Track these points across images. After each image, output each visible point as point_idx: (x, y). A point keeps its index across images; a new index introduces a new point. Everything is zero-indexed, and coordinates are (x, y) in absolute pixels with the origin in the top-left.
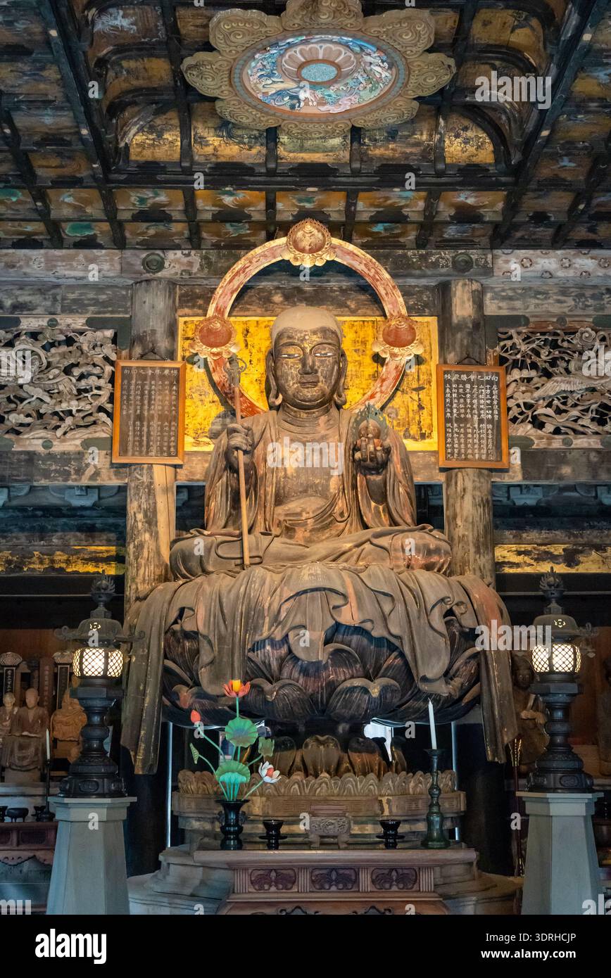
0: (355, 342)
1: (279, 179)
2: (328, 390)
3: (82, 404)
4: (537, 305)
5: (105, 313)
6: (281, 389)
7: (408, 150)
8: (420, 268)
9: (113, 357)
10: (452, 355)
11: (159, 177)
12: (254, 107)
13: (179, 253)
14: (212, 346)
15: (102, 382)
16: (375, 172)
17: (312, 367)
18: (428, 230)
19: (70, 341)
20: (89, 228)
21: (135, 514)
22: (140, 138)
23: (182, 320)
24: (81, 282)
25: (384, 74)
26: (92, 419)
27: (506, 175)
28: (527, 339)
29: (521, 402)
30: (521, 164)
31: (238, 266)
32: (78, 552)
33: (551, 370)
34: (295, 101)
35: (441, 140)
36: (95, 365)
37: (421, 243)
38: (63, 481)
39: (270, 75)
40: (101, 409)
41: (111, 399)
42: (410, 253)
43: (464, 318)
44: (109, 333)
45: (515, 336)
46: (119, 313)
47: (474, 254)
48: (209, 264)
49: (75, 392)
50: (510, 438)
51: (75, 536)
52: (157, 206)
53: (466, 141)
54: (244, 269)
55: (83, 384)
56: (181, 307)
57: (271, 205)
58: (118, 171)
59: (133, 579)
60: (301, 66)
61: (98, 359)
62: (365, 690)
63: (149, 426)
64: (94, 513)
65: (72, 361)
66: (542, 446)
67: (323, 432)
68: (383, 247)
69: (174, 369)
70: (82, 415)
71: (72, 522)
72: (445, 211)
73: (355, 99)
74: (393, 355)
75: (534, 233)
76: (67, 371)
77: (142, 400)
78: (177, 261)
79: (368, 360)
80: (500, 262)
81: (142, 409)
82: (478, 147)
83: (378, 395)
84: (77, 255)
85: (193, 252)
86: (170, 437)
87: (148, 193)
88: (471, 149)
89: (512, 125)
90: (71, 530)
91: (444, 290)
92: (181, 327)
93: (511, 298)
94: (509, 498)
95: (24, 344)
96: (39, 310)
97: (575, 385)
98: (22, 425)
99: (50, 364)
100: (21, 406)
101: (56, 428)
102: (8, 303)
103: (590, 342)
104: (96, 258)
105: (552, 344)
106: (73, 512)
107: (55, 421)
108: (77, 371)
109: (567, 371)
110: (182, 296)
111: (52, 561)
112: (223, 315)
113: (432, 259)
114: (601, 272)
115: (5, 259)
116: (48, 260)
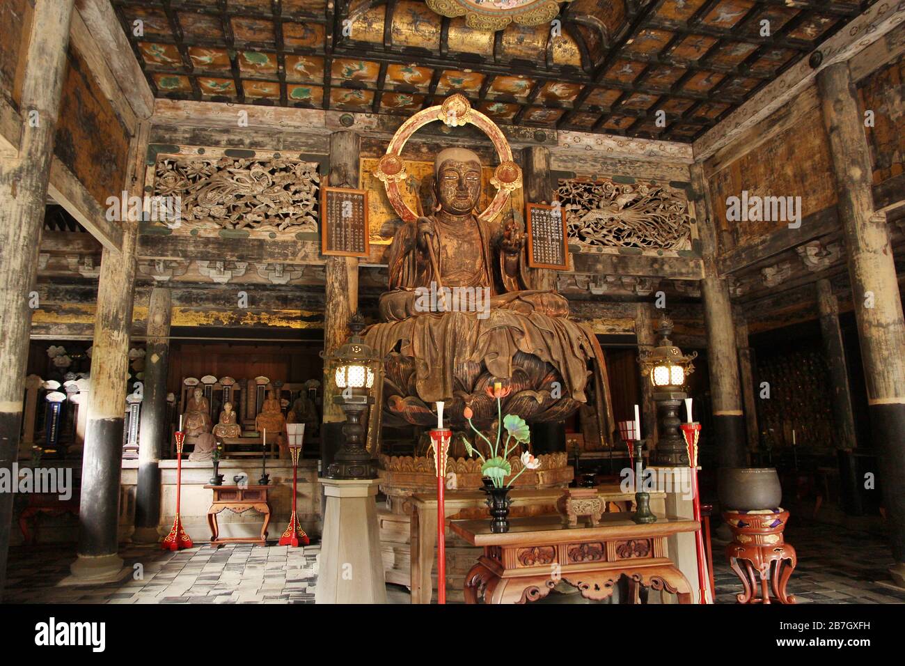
1: (447, 61)
2: (474, 202)
3: (297, 209)
4: (580, 166)
5: (312, 151)
6: (440, 201)
7: (530, 52)
8: (514, 137)
9: (317, 180)
10: (534, 192)
11: (367, 53)
13: (364, 115)
14: (389, 174)
15: (310, 196)
16: (509, 63)
17: (465, 186)
18: (524, 111)
19: (286, 169)
20: (308, 91)
21: (333, 283)
22: (356, 26)
23: (362, 160)
24: (298, 130)
26: (303, 220)
27: (587, 73)
28: (575, 187)
29: (572, 224)
30: (601, 67)
31: (410, 121)
32: (275, 313)
33: (589, 206)
35: (551, 48)
36: (305, 185)
37: (516, 121)
38: (284, 260)
40: (309, 214)
41: (315, 208)
43: (540, 170)
44: (315, 165)
45: (567, 184)
46: (322, 152)
47: (547, 132)
48: (383, 124)
49: (291, 202)
50: (568, 245)
51: (274, 303)
52: (359, 78)
53: (565, 51)
54: (412, 125)
55: (297, 197)
56: (363, 151)
57: (434, 83)
59: (332, 327)
61: (307, 181)
62: (533, 398)
63: (345, 231)
65: (289, 182)
66: (585, 251)
69: (360, 195)
70: (295, 217)
71: (273, 294)
72: (541, 98)
74: (503, 187)
75: (584, 121)
77: (340, 214)
78: (362, 120)
80: (562, 137)
81: (340, 220)
82: (572, 55)
84: (296, 112)
85: (373, 115)
86: (359, 239)
87: (356, 66)
88: (568, 56)
89: (604, 38)
90: (272, 299)
91: (528, 152)
92: (362, 164)
93: (565, 161)
95: (257, 169)
96: (268, 147)
97: (604, 215)
98: (255, 222)
99: (274, 183)
100: (254, 210)
101: (278, 225)
102: (247, 141)
103: (611, 191)
104: (309, 114)
105: (589, 191)
106: (274, 287)
107: (277, 221)
108: (293, 188)
109: (598, 207)
110: (363, 144)
111: (259, 319)
112: (397, 153)
113: (522, 132)
114: (619, 149)
115: (248, 111)
116: (277, 114)
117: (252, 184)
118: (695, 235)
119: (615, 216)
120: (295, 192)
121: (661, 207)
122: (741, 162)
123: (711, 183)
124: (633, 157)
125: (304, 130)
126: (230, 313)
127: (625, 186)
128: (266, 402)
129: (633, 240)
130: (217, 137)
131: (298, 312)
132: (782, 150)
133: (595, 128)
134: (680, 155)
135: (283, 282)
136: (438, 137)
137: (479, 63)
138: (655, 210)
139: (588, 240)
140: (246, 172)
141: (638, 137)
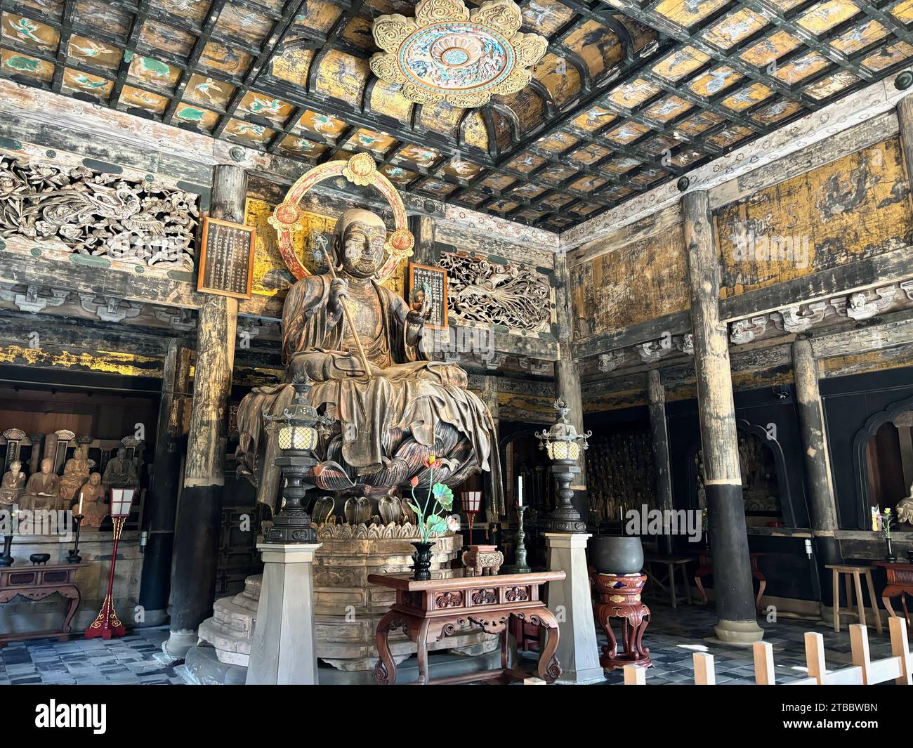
4: (461, 242)
5: (192, 181)
9: (197, 214)
11: (286, 93)
13: (256, 152)
14: (284, 221)
15: (186, 231)
16: (425, 134)
19: (161, 196)
20: (199, 115)
21: (210, 331)
23: (248, 200)
24: (178, 154)
28: (455, 261)
29: (450, 297)
31: (313, 171)
32: (101, 356)
33: (466, 281)
34: (422, 71)
36: (182, 217)
37: (411, 188)
38: (152, 299)
39: (424, 48)
41: (191, 245)
42: (401, 193)
43: (427, 241)
44: (194, 196)
45: (448, 257)
46: (204, 183)
47: (436, 203)
48: (278, 166)
49: (164, 234)
51: (102, 343)
52: (266, 114)
53: (475, 132)
55: (171, 229)
56: (250, 190)
57: (349, 136)
60: (448, 49)
62: (445, 466)
63: (226, 269)
64: (121, 328)
65: (163, 210)
66: (460, 324)
67: (368, 295)
69: (247, 232)
71: (102, 332)
74: (394, 254)
75: (471, 199)
76: (159, 217)
77: (222, 250)
78: (254, 157)
80: (449, 210)
81: (222, 256)
82: (481, 138)
84: (179, 133)
85: (266, 154)
86: (241, 279)
87: (268, 102)
88: (477, 137)
90: (99, 338)
92: (247, 204)
93: (448, 234)
96: (139, 166)
97: (479, 292)
99: (143, 209)
100: (117, 236)
102: (113, 154)
103: (485, 270)
104: (195, 139)
105: (466, 266)
106: (103, 325)
108: (167, 219)
109: (474, 283)
110: (251, 183)
111: (79, 360)
112: (296, 202)
113: (414, 200)
114: (498, 230)
115: (120, 119)
116: (155, 130)
117: (117, 206)
118: (554, 319)
119: (488, 294)
120: (169, 224)
121: (528, 289)
122: (604, 259)
123: (572, 273)
124: (508, 239)
125: (186, 155)
127: (498, 266)
128: (71, 461)
129: (502, 318)
130: (73, 141)
131: (131, 357)
132: (644, 255)
133: (479, 207)
134: (549, 244)
135: (115, 319)
136: (331, 190)
137: (397, 128)
138: (522, 292)
139: (463, 314)
140: (110, 190)
141: (515, 221)
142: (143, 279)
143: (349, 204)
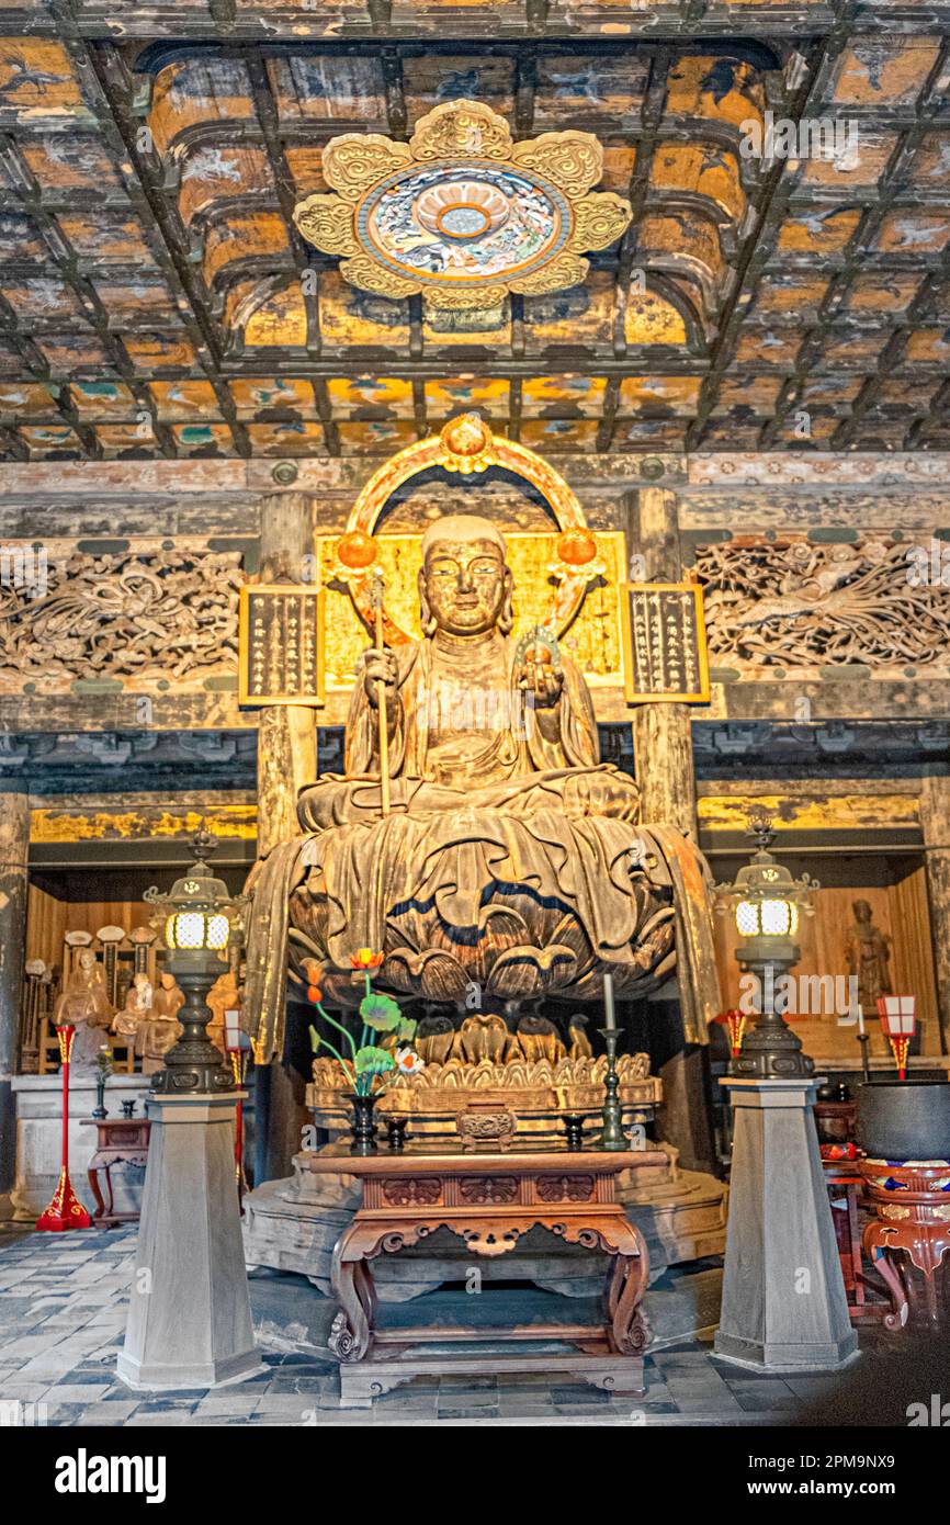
0: (526, 562)
1: (426, 364)
2: (490, 613)
3: (205, 637)
4: (742, 518)
5: (229, 533)
6: (434, 613)
7: (582, 329)
8: (601, 475)
9: (239, 583)
10: (641, 572)
11: (281, 365)
12: (387, 268)
13: (315, 461)
14: (353, 566)
15: (227, 613)
16: (543, 355)
17: (470, 585)
18: (611, 427)
20: (206, 432)
22: (257, 319)
23: (320, 539)
24: (200, 498)
25: (544, 222)
26: (216, 655)
27: (698, 355)
28: (731, 557)
29: (724, 628)
30: (717, 343)
31: (382, 472)
32: (212, 813)
33: (759, 592)
34: (437, 262)
35: (621, 316)
36: (218, 593)
37: (602, 447)
38: (184, 726)
39: (405, 225)
40: (225, 644)
41: (237, 634)
42: (589, 458)
43: (655, 533)
44: (235, 556)
45: (716, 553)
46: (246, 532)
47: (666, 459)
48: (352, 475)
49: (195, 625)
50: (710, 670)
52: (282, 403)
53: (652, 318)
54: (389, 476)
55: (205, 614)
56: (320, 524)
57: (419, 397)
58: (233, 358)
59: (266, 839)
60: (441, 214)
61: (223, 587)
62: (533, 961)
64: (232, 768)
65: (191, 589)
66: (750, 679)
67: (485, 662)
68: (558, 452)
69: (311, 595)
71: (208, 779)
72: (630, 407)
73: (511, 256)
74: (571, 575)
76: (186, 600)
78: (313, 471)
79: (542, 582)
80: (696, 467)
82: (667, 325)
83: (554, 622)
84: (194, 466)
85: (332, 461)
87: (269, 386)
88: (657, 327)
89: (706, 293)
90: (204, 788)
91: (631, 499)
92: (319, 547)
93: (710, 510)
94: (714, 745)
95: (135, 571)
96: (152, 531)
97: (791, 606)
98: (133, 663)
99: (166, 593)
100: (131, 642)
101: (173, 666)
102: (115, 524)
103: (805, 559)
104: (218, 469)
105: (762, 562)
106: (207, 767)
107: (172, 658)
108: (198, 601)
109: (779, 593)
110: (320, 512)
111: (184, 824)
112: (366, 529)
113: (617, 465)
114: (817, 478)
115: (110, 473)
116: (160, 473)
117: (125, 599)
119: (815, 607)
120: (204, 606)
124: (852, 489)
125: (212, 496)
126: (132, 816)
127: (838, 547)
129: (851, 651)
130: (63, 520)
133: (762, 443)
135: (224, 756)
137: (484, 360)
138: (899, 588)
140: (113, 579)
141: (858, 450)
142: (168, 699)
143: (498, 503)
